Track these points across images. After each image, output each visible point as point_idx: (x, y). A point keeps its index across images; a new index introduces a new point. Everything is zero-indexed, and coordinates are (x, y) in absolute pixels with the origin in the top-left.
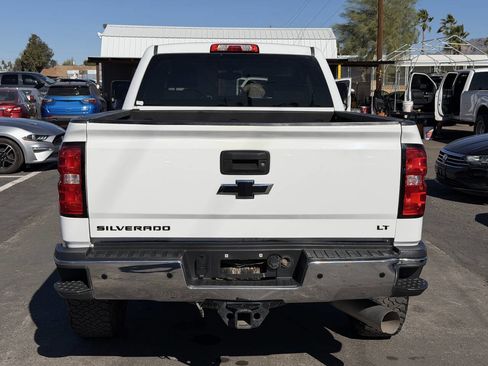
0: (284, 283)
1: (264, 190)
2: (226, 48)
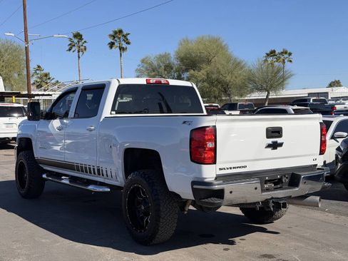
0: (285, 189)
1: (281, 145)
2: (154, 81)
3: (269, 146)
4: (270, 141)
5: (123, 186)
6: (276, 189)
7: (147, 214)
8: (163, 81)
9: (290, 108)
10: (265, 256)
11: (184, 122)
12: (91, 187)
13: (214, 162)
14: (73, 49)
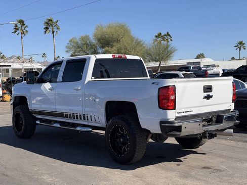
1: (211, 97)
2: (117, 57)
3: (205, 97)
4: (206, 94)
5: (105, 126)
6: (208, 125)
7: (124, 144)
8: (123, 56)
9: (181, 73)
10: (205, 168)
11: (153, 83)
12: (78, 128)
13: (174, 108)
14: (18, 32)
